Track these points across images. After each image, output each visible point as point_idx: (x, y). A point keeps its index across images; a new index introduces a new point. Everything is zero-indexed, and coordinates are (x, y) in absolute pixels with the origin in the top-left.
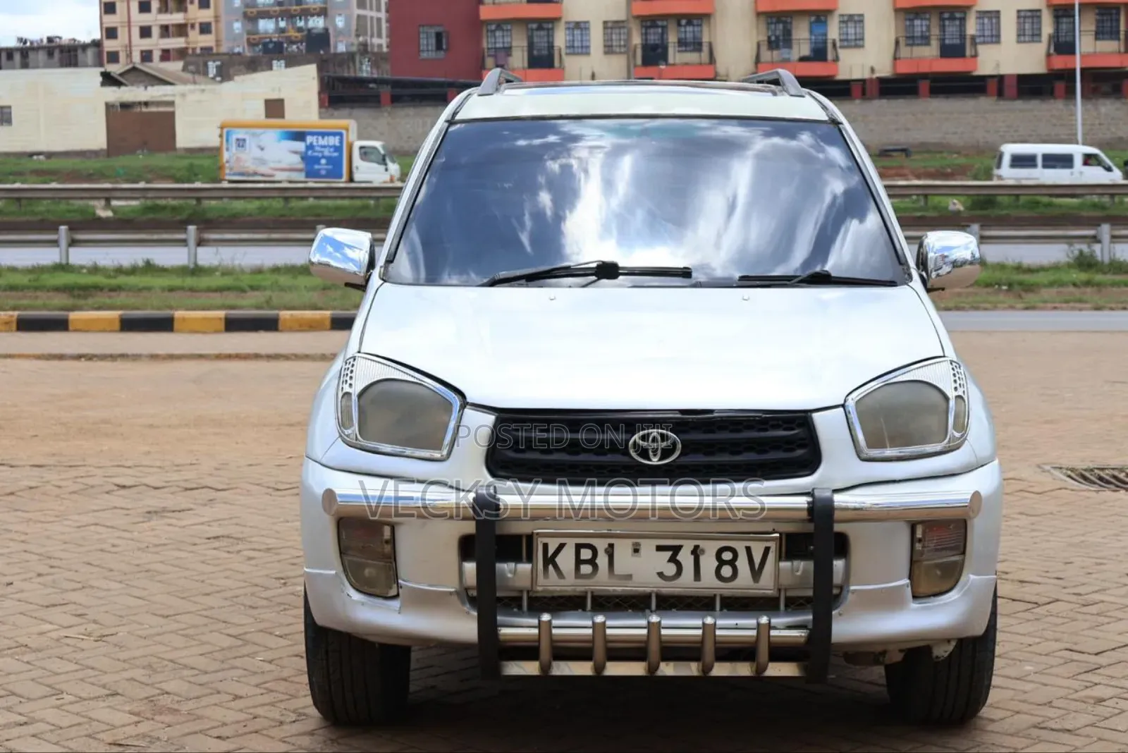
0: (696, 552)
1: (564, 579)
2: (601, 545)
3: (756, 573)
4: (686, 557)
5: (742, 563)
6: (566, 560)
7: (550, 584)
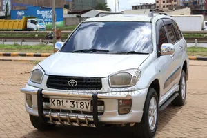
0: (77, 103)
1: (55, 106)
2: (61, 100)
3: (87, 107)
4: (75, 103)
5: (85, 105)
6: (55, 103)
7: (52, 107)
